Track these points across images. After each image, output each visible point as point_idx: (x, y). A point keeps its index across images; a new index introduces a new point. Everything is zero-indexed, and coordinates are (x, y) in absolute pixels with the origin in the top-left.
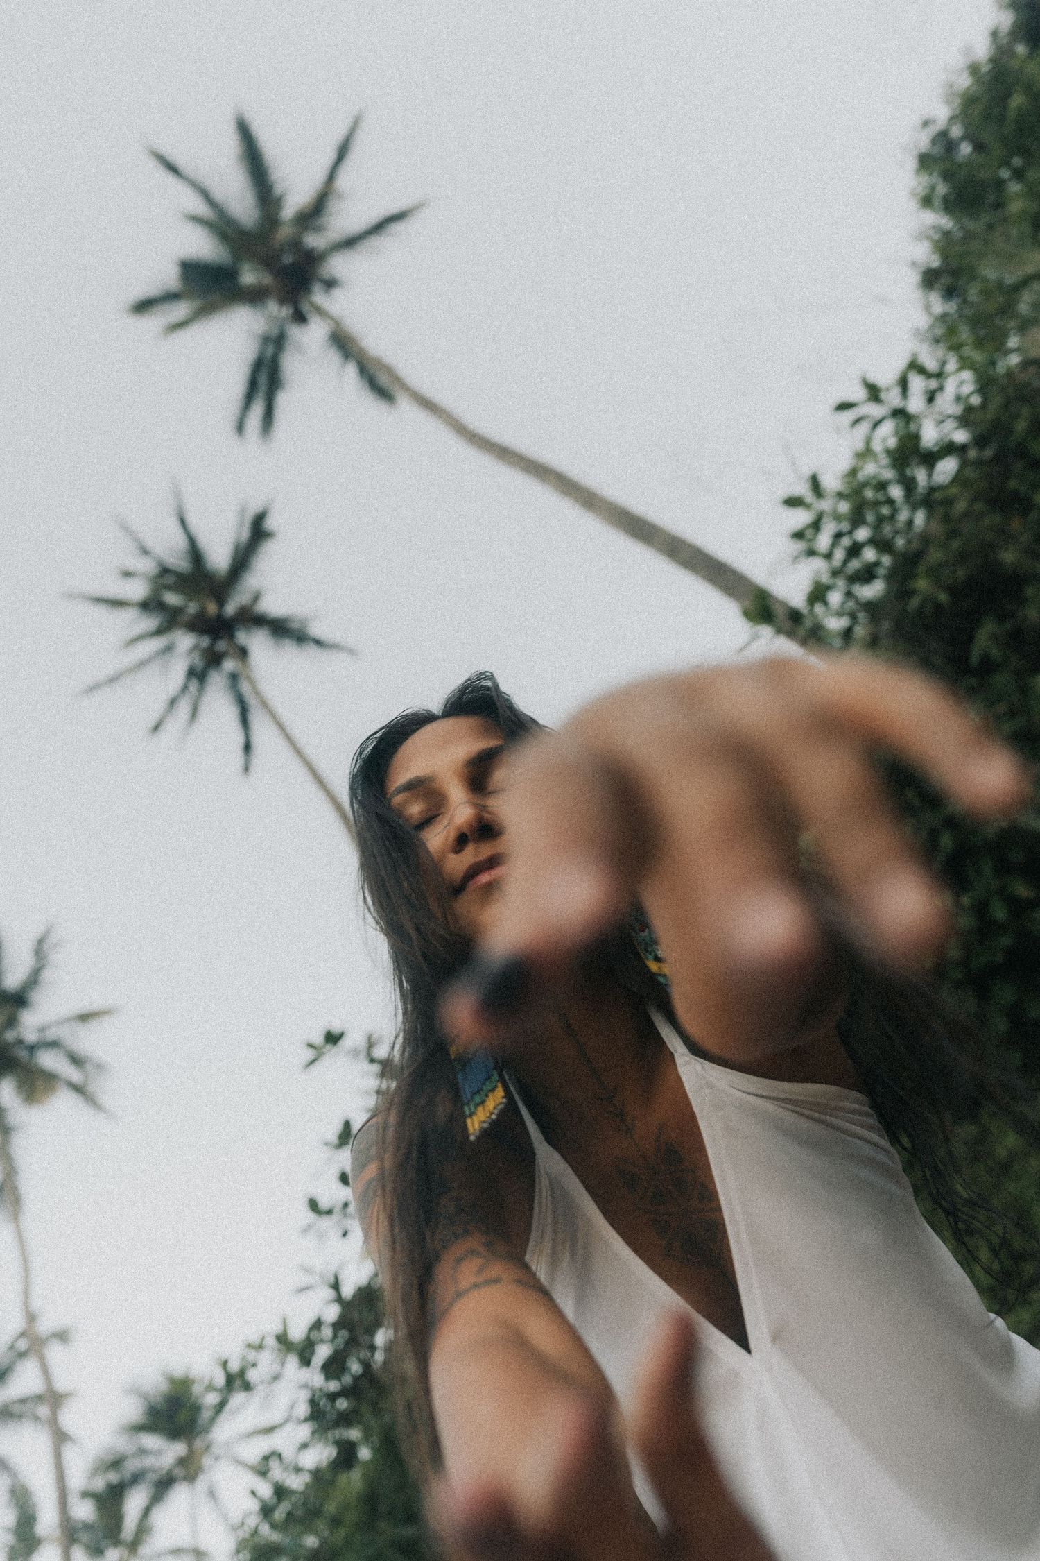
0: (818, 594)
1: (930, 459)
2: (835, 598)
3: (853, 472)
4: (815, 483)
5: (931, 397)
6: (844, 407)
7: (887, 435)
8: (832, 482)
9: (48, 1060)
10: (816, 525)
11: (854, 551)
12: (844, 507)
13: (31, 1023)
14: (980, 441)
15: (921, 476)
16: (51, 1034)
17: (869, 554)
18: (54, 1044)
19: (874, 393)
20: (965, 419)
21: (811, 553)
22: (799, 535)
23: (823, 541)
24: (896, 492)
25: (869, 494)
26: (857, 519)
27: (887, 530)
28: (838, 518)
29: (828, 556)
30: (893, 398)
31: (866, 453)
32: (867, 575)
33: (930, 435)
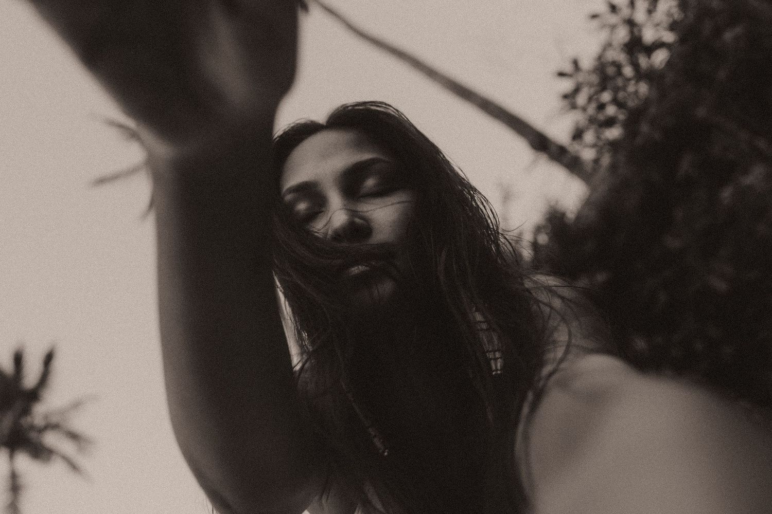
0: (578, 135)
1: (649, 50)
2: (589, 137)
3: (600, 58)
4: (576, 63)
5: (650, 12)
6: (594, 16)
7: (622, 34)
8: (587, 63)
9: (51, 439)
10: (577, 90)
11: (601, 107)
12: (595, 79)
13: (40, 411)
14: (682, 40)
15: (643, 61)
16: (54, 420)
17: (611, 110)
18: (55, 427)
19: (613, 8)
20: (673, 27)
21: (574, 107)
22: (565, 97)
23: (581, 99)
24: (628, 71)
25: (611, 71)
26: (603, 87)
27: (621, 95)
28: (591, 85)
29: (584, 109)
30: (625, 12)
31: (608, 46)
32: (610, 122)
33: (649, 35)
